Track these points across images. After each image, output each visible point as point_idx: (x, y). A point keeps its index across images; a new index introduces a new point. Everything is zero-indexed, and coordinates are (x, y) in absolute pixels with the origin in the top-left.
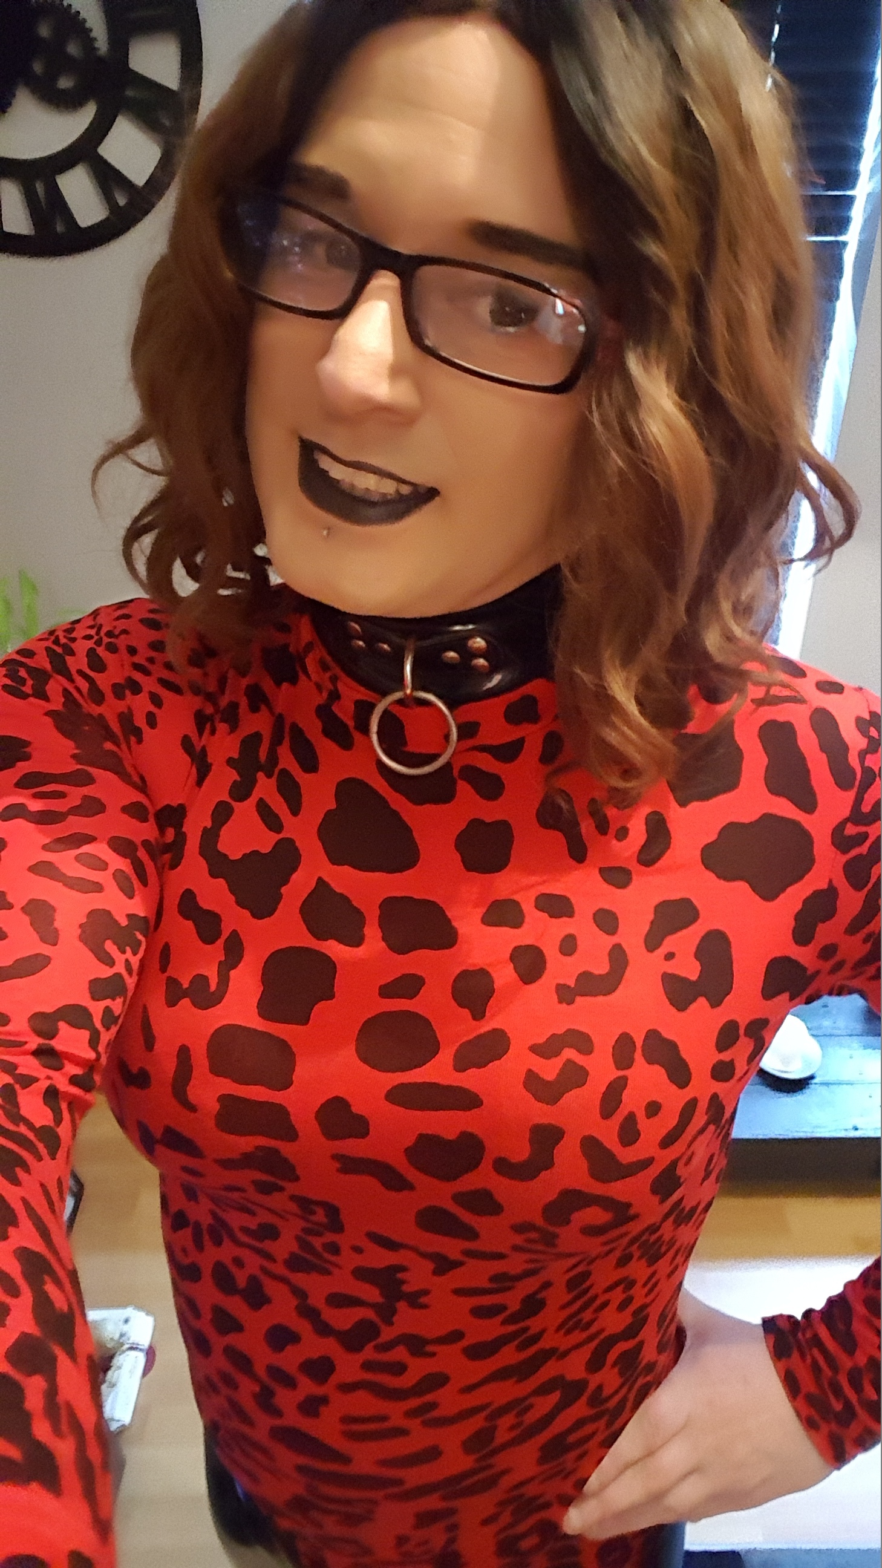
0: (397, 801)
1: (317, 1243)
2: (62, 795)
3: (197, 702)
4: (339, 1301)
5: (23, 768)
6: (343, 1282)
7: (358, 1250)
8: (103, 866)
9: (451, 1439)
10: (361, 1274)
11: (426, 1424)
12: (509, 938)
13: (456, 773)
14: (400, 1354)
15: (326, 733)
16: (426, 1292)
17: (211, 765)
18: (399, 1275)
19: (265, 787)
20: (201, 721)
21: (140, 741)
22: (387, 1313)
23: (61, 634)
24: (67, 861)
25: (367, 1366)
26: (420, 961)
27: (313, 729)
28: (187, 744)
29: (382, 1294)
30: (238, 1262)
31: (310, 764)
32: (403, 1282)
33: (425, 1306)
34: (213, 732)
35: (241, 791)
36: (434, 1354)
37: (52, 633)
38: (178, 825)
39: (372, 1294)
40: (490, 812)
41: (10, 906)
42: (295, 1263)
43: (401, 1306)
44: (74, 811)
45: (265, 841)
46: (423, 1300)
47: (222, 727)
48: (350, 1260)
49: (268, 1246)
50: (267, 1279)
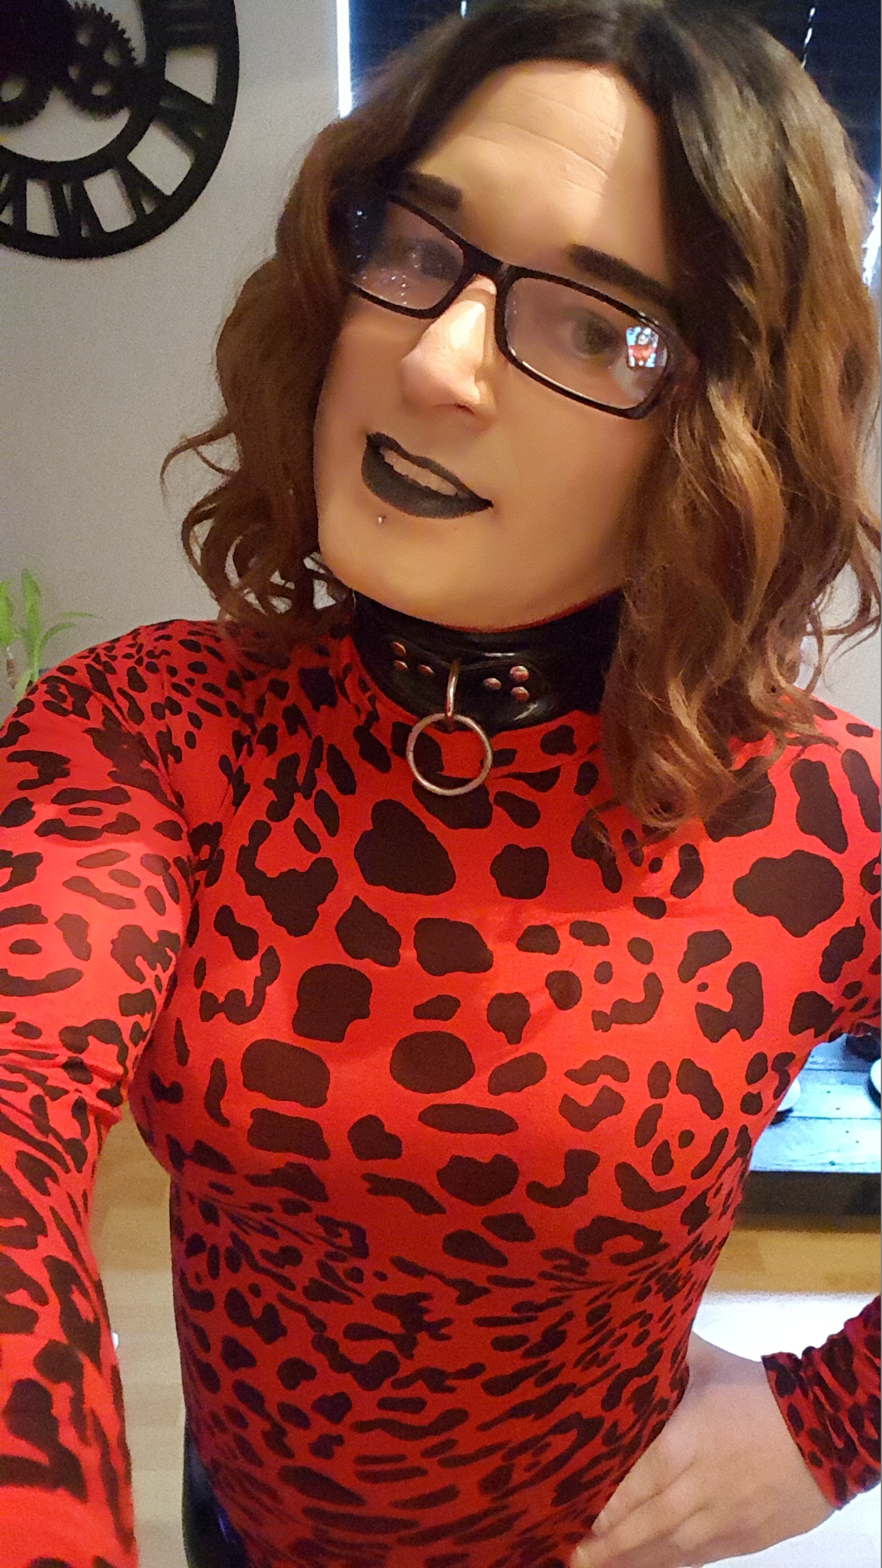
0: (435, 826)
1: (340, 1268)
2: (98, 812)
3: (235, 723)
4: (357, 1332)
5: (61, 784)
7: (382, 1277)
8: (135, 882)
9: (468, 1479)
10: (383, 1303)
11: (443, 1463)
12: (544, 964)
13: (491, 799)
14: (419, 1389)
15: (365, 755)
16: (447, 1322)
17: (248, 786)
18: (424, 1304)
19: (303, 809)
20: (238, 741)
21: (178, 760)
23: (102, 653)
24: (101, 878)
25: (384, 1404)
26: (452, 984)
27: (351, 752)
28: (224, 763)
29: (403, 1324)
30: (256, 1291)
31: (347, 784)
32: (427, 1311)
33: (447, 1338)
34: (250, 753)
35: (278, 812)
36: (452, 1390)
37: (92, 650)
38: (214, 843)
40: (527, 839)
41: (43, 920)
43: (422, 1337)
44: (109, 828)
45: (302, 860)
46: (443, 1331)
47: (260, 749)
48: (372, 1287)
49: (288, 1271)
50: (284, 1309)
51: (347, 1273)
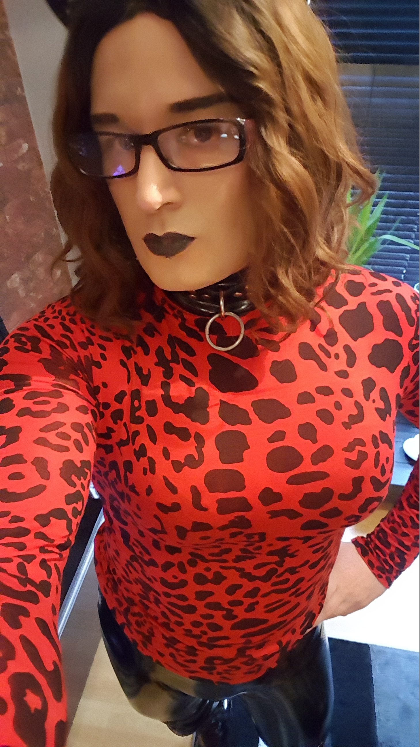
1: (251, 548)
2: (48, 403)
4: (259, 566)
7: (271, 545)
14: (286, 576)
16: (298, 551)
18: (287, 549)
25: (273, 585)
30: (208, 569)
33: (296, 556)
35: (169, 375)
36: (298, 572)
42: (238, 559)
48: (266, 550)
49: (224, 557)
50: (224, 570)
51: (255, 549)
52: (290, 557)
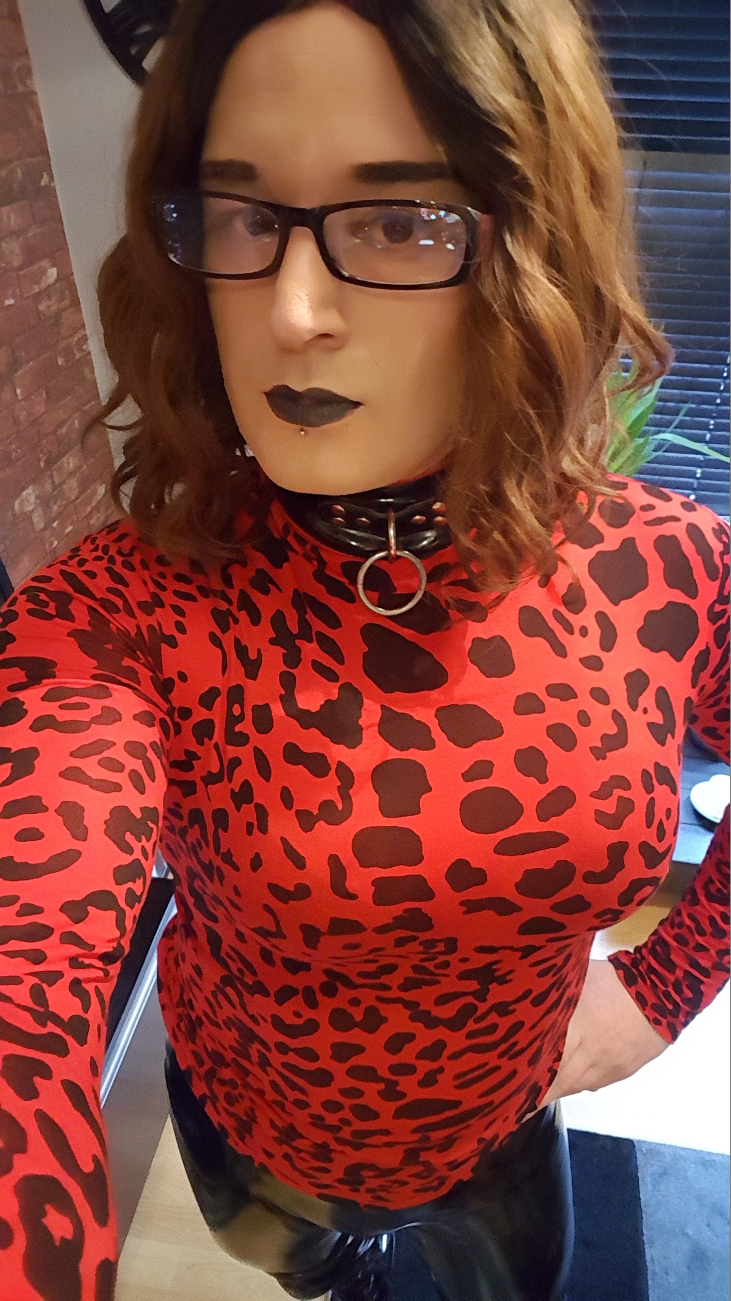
1: (429, 965)
2: (86, 706)
4: (442, 1000)
6: (449, 985)
7: (465, 960)
9: (523, 1062)
10: (464, 976)
11: (510, 1058)
14: (492, 1019)
16: (511, 972)
18: (493, 968)
22: (481, 995)
25: (469, 1036)
29: (479, 983)
30: (355, 1002)
32: (496, 970)
33: (509, 981)
36: (513, 1011)
39: (473, 986)
41: (46, 809)
42: (408, 985)
43: (493, 987)
44: (95, 720)
46: (508, 977)
48: (457, 968)
49: (384, 979)
50: (385, 1005)
51: (437, 966)
52: (500, 984)
